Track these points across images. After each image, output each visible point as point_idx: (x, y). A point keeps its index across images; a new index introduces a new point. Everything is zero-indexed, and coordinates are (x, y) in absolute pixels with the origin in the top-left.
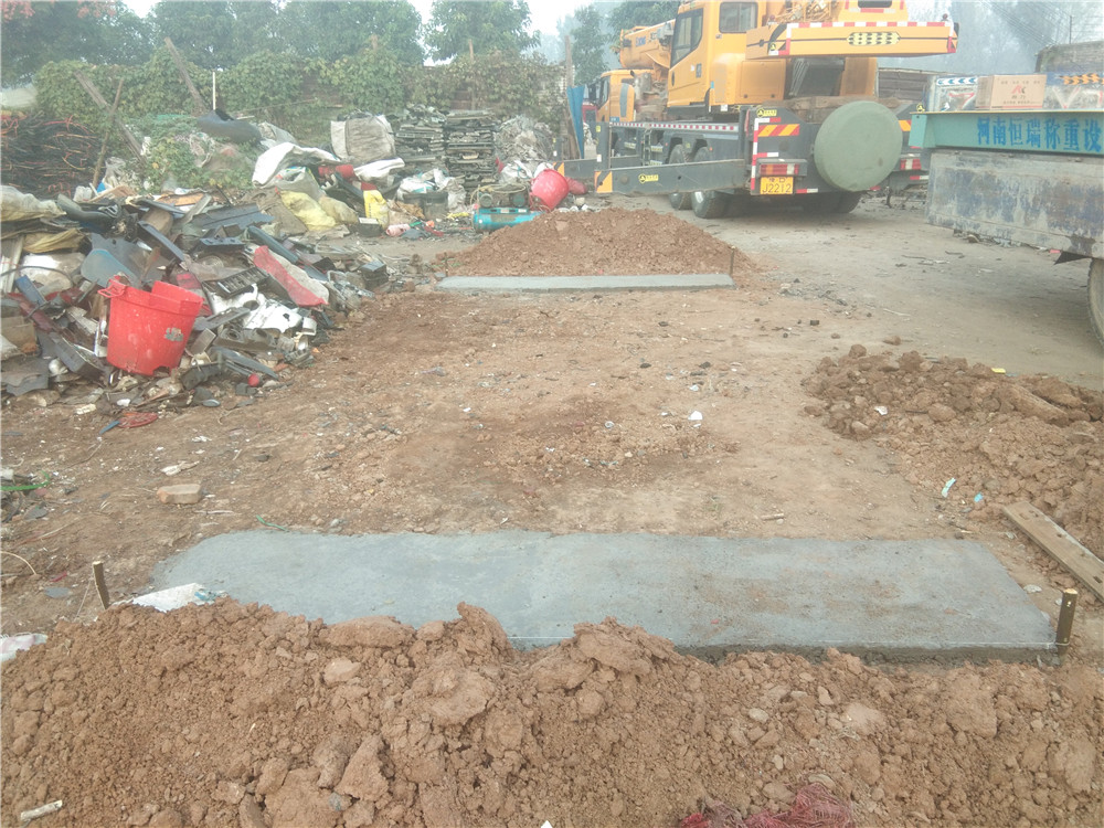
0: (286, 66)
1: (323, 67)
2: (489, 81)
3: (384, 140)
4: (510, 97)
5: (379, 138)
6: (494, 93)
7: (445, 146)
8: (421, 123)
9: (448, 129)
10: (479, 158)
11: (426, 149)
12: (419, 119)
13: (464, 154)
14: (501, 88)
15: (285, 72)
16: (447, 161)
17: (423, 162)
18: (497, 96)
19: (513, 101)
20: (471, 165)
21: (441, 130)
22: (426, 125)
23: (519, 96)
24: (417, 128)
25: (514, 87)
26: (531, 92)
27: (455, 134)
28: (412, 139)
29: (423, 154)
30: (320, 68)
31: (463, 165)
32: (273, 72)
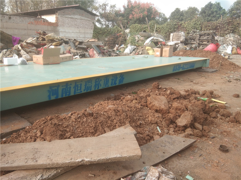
0: (174, 23)
1: (183, 23)
2: (225, 25)
3: (181, 38)
4: (230, 29)
5: (180, 37)
6: (226, 28)
7: (199, 39)
8: (194, 34)
9: (201, 35)
10: (207, 43)
11: (194, 40)
12: (194, 33)
13: (204, 41)
14: (228, 27)
15: (174, 25)
16: (199, 43)
17: (193, 43)
18: (226, 29)
19: (231, 30)
20: (205, 44)
21: (199, 36)
22: (196, 35)
23: (233, 29)
24: (193, 35)
25: (232, 27)
26: (237, 28)
27: (202, 37)
28: (191, 38)
29: (193, 41)
30: (182, 24)
31: (203, 44)
32: (171, 25)
